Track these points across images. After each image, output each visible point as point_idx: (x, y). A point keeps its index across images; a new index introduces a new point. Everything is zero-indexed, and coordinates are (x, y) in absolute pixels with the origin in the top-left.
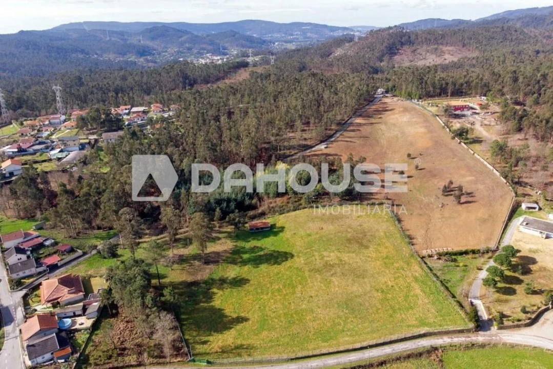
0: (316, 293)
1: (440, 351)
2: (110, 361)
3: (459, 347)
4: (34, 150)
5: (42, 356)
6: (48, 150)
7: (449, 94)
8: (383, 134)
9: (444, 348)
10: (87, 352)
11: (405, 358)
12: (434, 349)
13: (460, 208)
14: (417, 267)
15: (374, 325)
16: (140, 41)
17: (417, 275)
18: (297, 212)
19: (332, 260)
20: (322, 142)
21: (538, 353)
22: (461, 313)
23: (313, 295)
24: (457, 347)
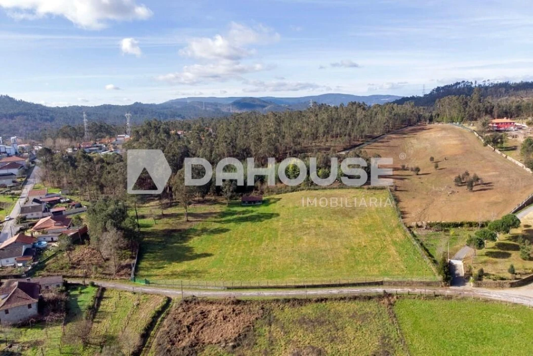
0: (282, 246)
1: (395, 297)
2: (61, 271)
3: (419, 296)
4: (90, 150)
5: (7, 259)
6: (101, 151)
7: (496, 116)
8: (413, 146)
9: (400, 296)
10: (46, 263)
11: (350, 299)
12: (388, 295)
13: (471, 194)
14: (400, 235)
15: (329, 272)
16: (230, 110)
17: (398, 240)
18: (295, 193)
19: (309, 225)
20: (345, 149)
21: (518, 309)
22: (433, 269)
23: (277, 247)
24: (417, 296)
